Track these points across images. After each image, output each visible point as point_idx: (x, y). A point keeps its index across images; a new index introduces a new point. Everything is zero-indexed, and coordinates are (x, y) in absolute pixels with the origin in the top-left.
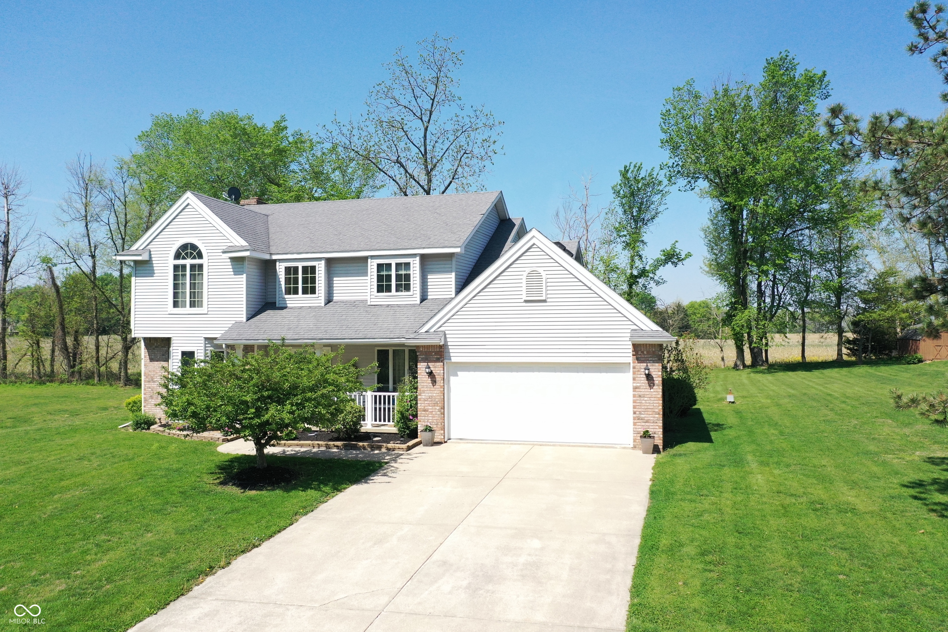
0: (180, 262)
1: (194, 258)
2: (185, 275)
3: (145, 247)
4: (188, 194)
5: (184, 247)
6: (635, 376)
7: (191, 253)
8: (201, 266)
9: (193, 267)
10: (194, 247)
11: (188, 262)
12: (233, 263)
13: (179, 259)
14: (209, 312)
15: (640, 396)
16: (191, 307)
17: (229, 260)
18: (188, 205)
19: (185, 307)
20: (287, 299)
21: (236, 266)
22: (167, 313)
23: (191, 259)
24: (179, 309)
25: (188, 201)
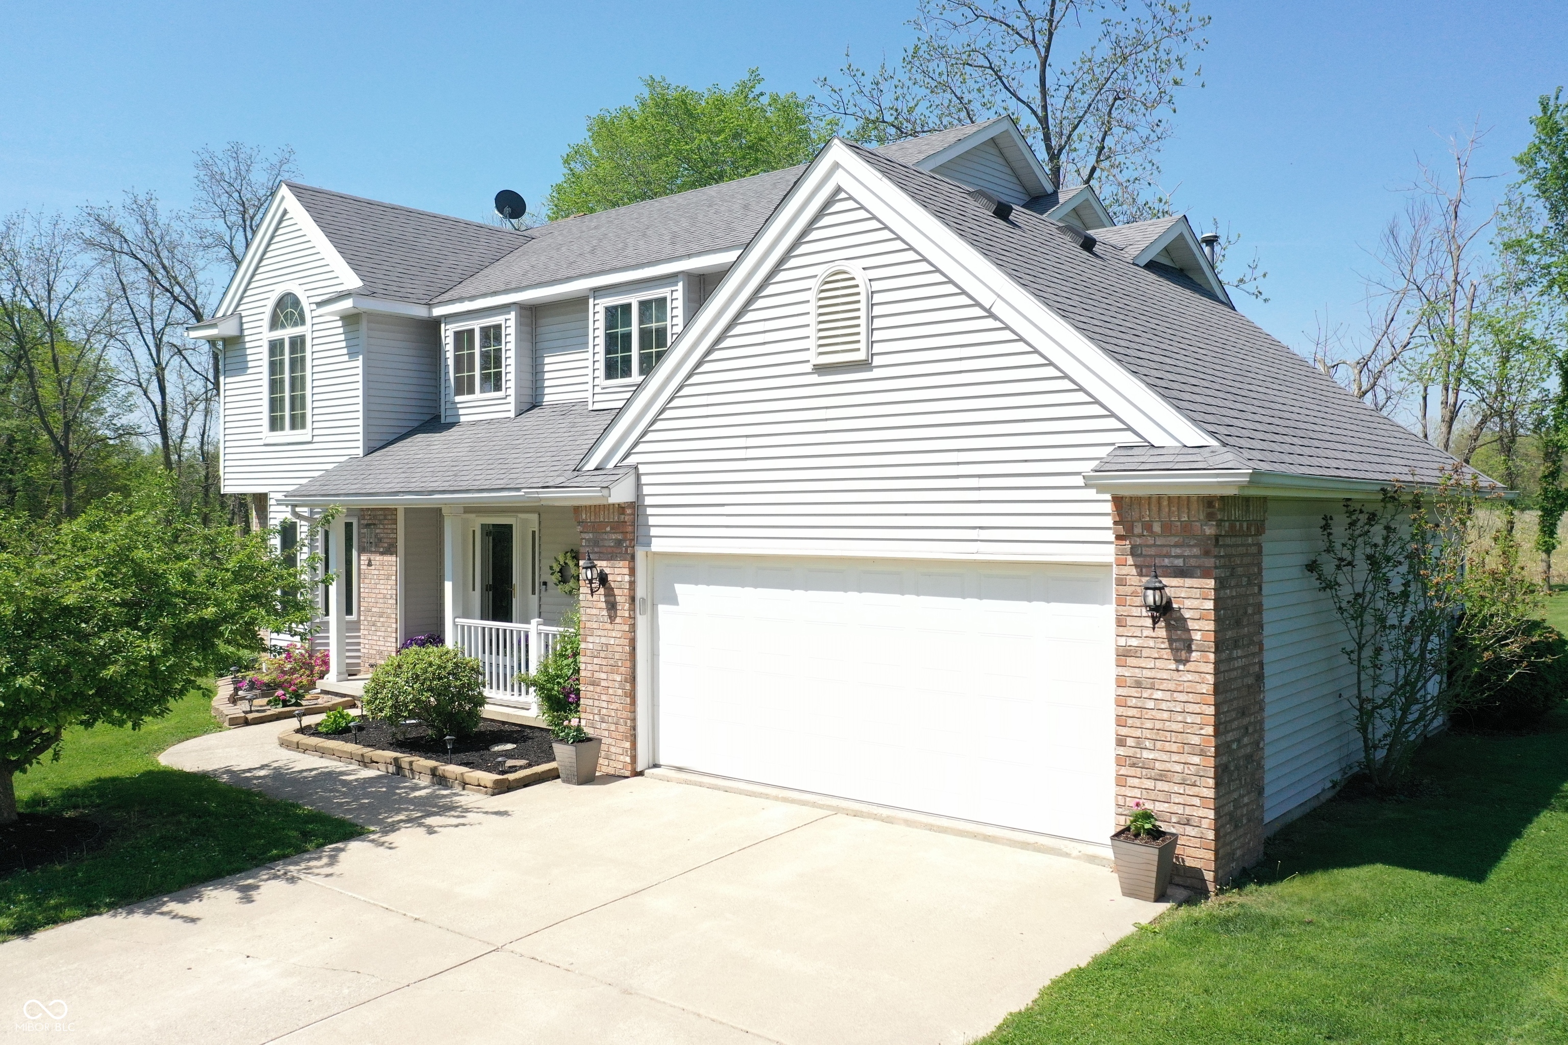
0: (278, 334)
1: (296, 324)
2: (284, 362)
3: (235, 310)
4: (283, 190)
5: (282, 302)
6: (1124, 610)
7: (291, 314)
8: (303, 341)
9: (293, 343)
10: (294, 300)
11: (286, 333)
12: (345, 325)
13: (276, 328)
14: (316, 439)
15: (1138, 685)
16: (289, 428)
17: (340, 324)
18: (285, 211)
19: (284, 428)
20: (459, 406)
21: (351, 336)
22: (262, 442)
23: (292, 326)
24: (277, 433)
25: (285, 204)
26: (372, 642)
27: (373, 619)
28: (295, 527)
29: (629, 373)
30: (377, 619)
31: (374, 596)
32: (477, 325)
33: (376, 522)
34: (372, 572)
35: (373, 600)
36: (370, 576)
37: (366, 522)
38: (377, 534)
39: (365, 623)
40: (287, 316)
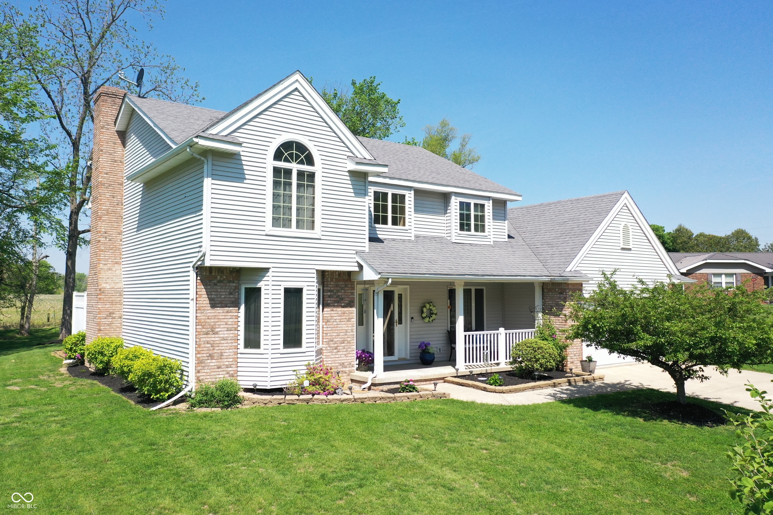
0: (282, 164)
1: (301, 162)
2: (290, 184)
3: (229, 134)
4: (297, 76)
5: (287, 145)
7: (298, 157)
8: (312, 176)
9: (301, 174)
10: (301, 148)
11: (295, 167)
12: (353, 179)
13: (281, 161)
14: (323, 237)
16: (298, 227)
17: (347, 174)
18: (296, 89)
19: (290, 227)
20: (377, 229)
21: (355, 183)
22: (264, 233)
23: (297, 163)
24: (282, 229)
25: (297, 85)
26: (334, 359)
27: (336, 345)
28: (299, 291)
29: (469, 230)
30: (339, 345)
31: (336, 331)
32: (390, 192)
33: (338, 288)
34: (335, 318)
35: (335, 334)
36: (332, 320)
37: (329, 288)
38: (339, 295)
39: (329, 348)
40: (291, 155)
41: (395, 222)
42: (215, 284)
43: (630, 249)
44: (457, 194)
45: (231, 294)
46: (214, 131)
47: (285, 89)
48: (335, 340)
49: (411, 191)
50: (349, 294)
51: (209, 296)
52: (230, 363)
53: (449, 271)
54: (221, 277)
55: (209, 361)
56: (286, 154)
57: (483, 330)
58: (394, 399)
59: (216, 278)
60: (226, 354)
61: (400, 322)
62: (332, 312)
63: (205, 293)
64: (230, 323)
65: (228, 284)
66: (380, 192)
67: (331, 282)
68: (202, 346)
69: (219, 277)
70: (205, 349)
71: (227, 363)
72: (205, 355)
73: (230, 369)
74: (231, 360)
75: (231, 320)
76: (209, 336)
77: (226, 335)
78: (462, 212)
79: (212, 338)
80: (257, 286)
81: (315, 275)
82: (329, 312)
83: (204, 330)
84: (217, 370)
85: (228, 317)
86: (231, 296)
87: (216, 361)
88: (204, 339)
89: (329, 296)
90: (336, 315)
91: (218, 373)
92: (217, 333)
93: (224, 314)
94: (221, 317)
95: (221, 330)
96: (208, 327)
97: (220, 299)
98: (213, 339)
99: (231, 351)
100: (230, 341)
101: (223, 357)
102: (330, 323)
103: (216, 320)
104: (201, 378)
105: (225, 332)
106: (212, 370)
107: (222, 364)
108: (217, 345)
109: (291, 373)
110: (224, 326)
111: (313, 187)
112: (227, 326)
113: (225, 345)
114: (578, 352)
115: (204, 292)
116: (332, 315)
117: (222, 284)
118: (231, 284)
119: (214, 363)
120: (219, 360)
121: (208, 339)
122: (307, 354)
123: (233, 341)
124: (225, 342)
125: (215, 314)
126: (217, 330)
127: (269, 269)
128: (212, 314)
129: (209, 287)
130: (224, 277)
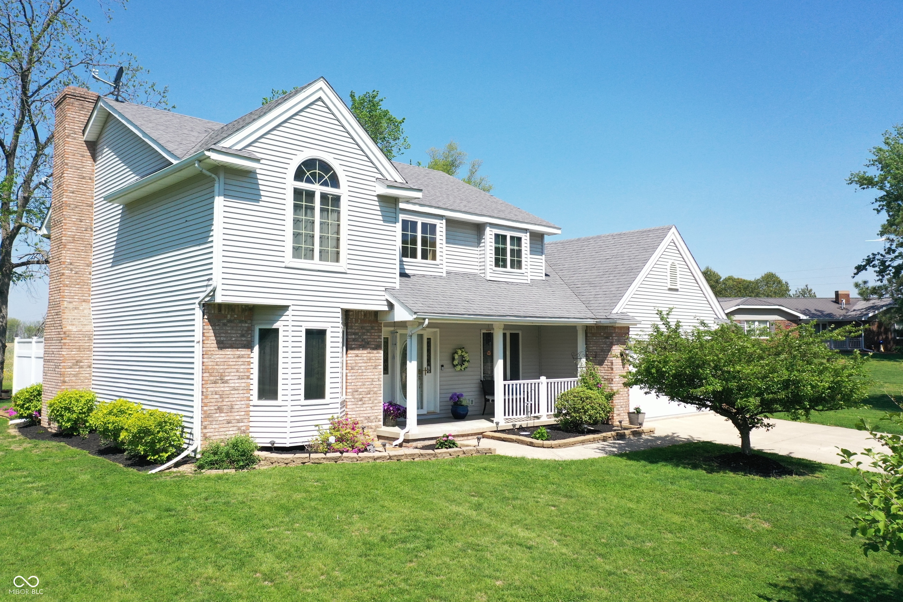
1: (325, 184)
2: (313, 208)
3: (244, 148)
4: (321, 84)
5: (309, 164)
7: (321, 177)
8: (337, 199)
9: (324, 197)
10: (325, 167)
11: (318, 189)
12: (382, 204)
13: (302, 181)
16: (321, 259)
17: (376, 199)
18: (320, 99)
19: (312, 258)
21: (385, 209)
22: (283, 265)
23: (321, 185)
24: (303, 260)
25: (320, 94)
26: (359, 412)
27: (361, 396)
28: (322, 333)
29: (505, 266)
30: (365, 396)
31: (361, 380)
32: (420, 221)
33: (364, 331)
34: (360, 365)
35: (360, 384)
36: (357, 368)
37: (353, 331)
38: (364, 339)
39: (353, 400)
40: (313, 175)
41: (424, 256)
42: (225, 325)
43: (677, 290)
44: (492, 225)
45: (243, 336)
46: (226, 144)
47: (307, 97)
48: (360, 390)
49: (442, 220)
50: (376, 337)
51: (218, 339)
52: (242, 417)
53: (489, 311)
54: (231, 316)
55: (217, 415)
56: (308, 174)
57: (518, 379)
58: (435, 455)
59: (226, 317)
60: (237, 407)
61: (429, 371)
62: (357, 358)
63: (213, 334)
64: (242, 370)
65: (240, 325)
66: (408, 221)
67: (355, 323)
68: (210, 397)
69: (229, 316)
70: (212, 400)
71: (238, 417)
72: (212, 408)
73: (242, 424)
74: (243, 413)
75: (242, 367)
76: (218, 385)
77: (237, 385)
78: (497, 245)
79: (221, 387)
80: (273, 327)
81: (340, 315)
82: (353, 358)
83: (212, 378)
84: (227, 425)
85: (240, 363)
86: (243, 339)
87: (226, 414)
88: (212, 389)
89: (354, 340)
90: (361, 361)
91: (227, 429)
92: (226, 382)
93: (234, 360)
94: (232, 363)
95: (232, 378)
96: (217, 374)
97: (230, 342)
98: (222, 389)
99: (243, 403)
100: (242, 392)
101: (233, 410)
102: (355, 371)
103: (226, 367)
104: (208, 435)
105: (236, 381)
106: (221, 426)
107: (232, 418)
108: (226, 396)
109: (313, 428)
110: (235, 374)
111: (339, 212)
112: (238, 374)
113: (236, 396)
114: (625, 403)
115: (211, 333)
116: (357, 361)
117: (232, 324)
118: (243, 325)
119: (222, 417)
120: (229, 414)
121: (216, 389)
122: (331, 406)
123: (245, 391)
124: (236, 392)
125: (224, 360)
126: (226, 378)
127: (288, 306)
128: (222, 360)
129: (217, 328)
130: (236, 316)
